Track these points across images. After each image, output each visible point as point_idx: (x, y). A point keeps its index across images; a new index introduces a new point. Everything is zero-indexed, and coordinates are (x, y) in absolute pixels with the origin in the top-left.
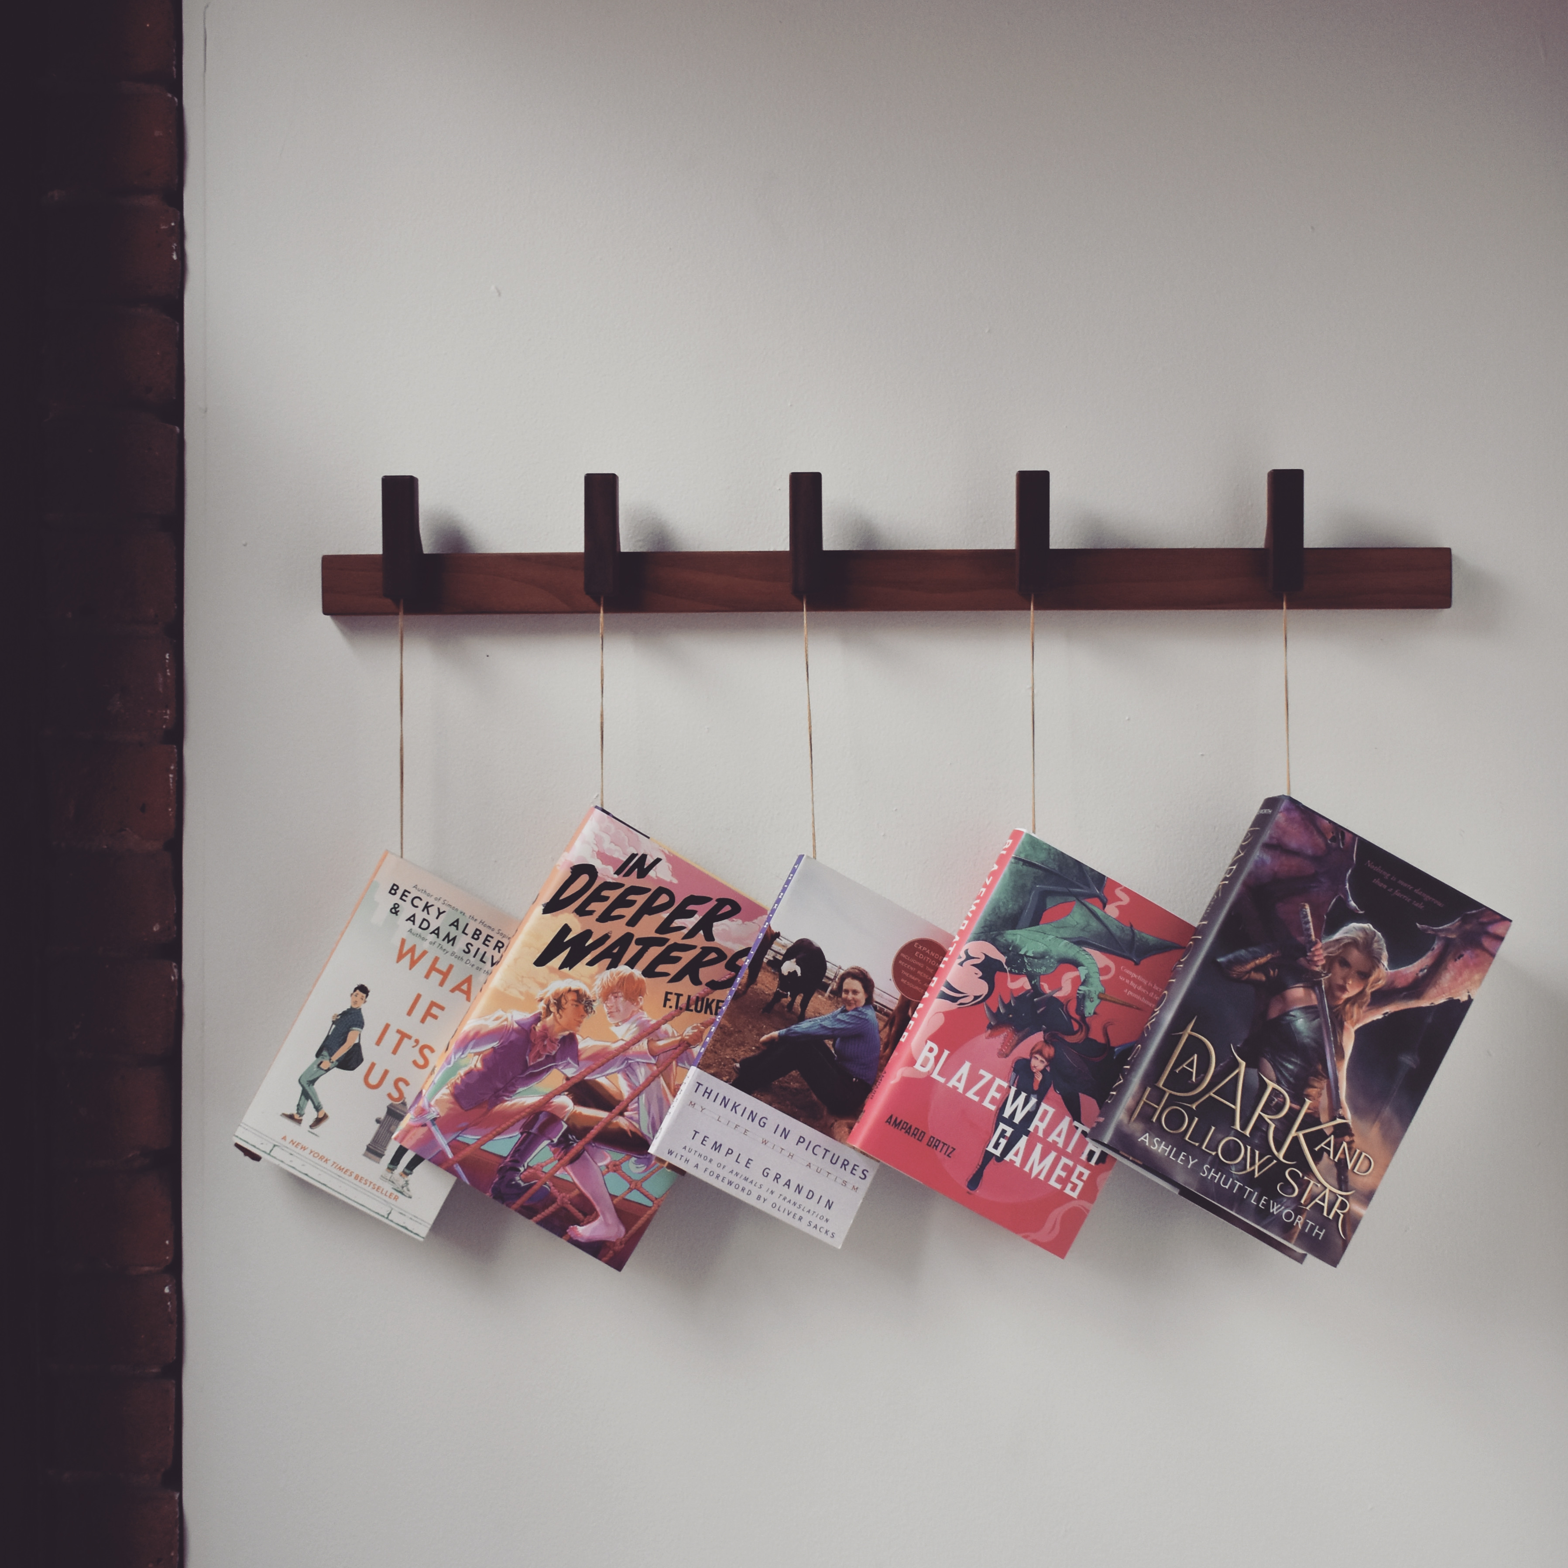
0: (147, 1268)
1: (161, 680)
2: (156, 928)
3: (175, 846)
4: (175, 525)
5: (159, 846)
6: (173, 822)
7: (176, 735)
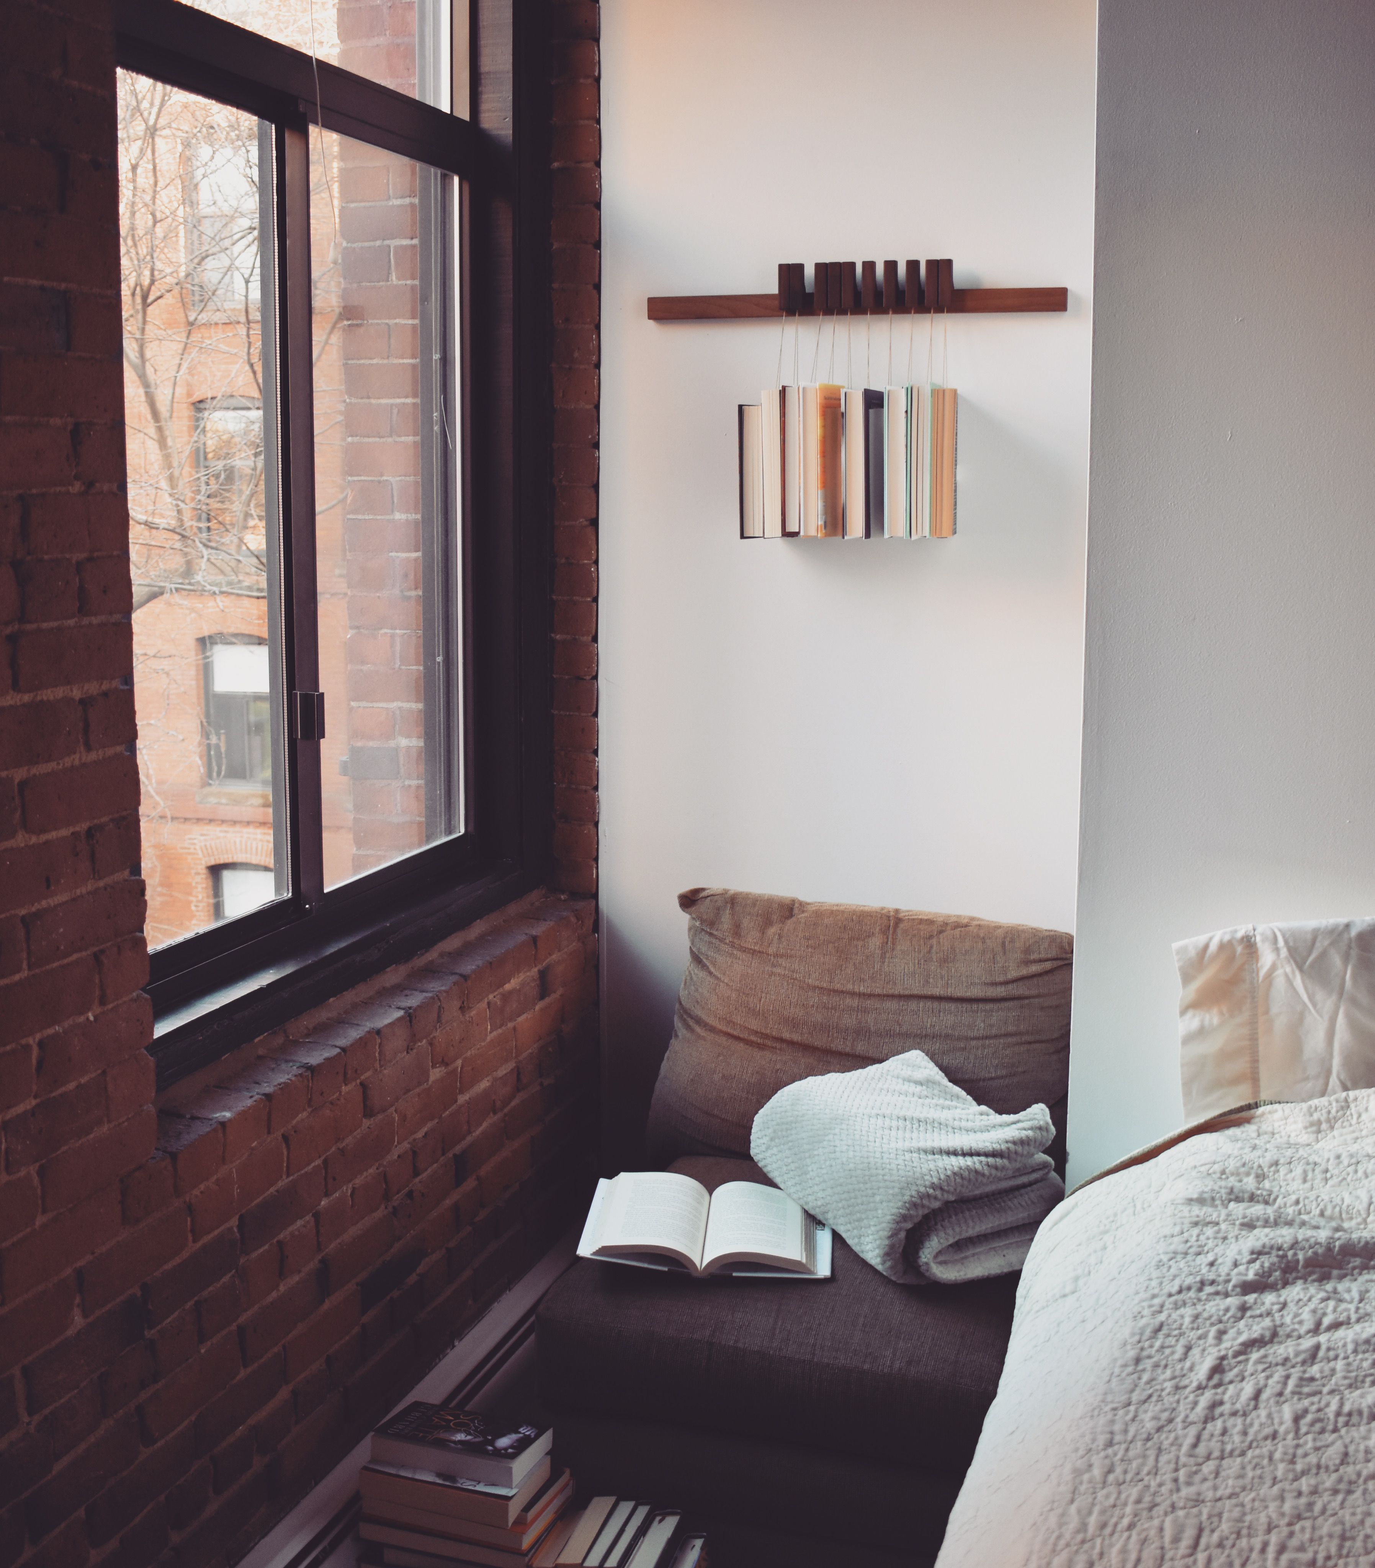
0: (586, 561)
1: (591, 345)
3: (597, 407)
4: (598, 287)
5: (591, 407)
6: (596, 398)
7: (598, 365)
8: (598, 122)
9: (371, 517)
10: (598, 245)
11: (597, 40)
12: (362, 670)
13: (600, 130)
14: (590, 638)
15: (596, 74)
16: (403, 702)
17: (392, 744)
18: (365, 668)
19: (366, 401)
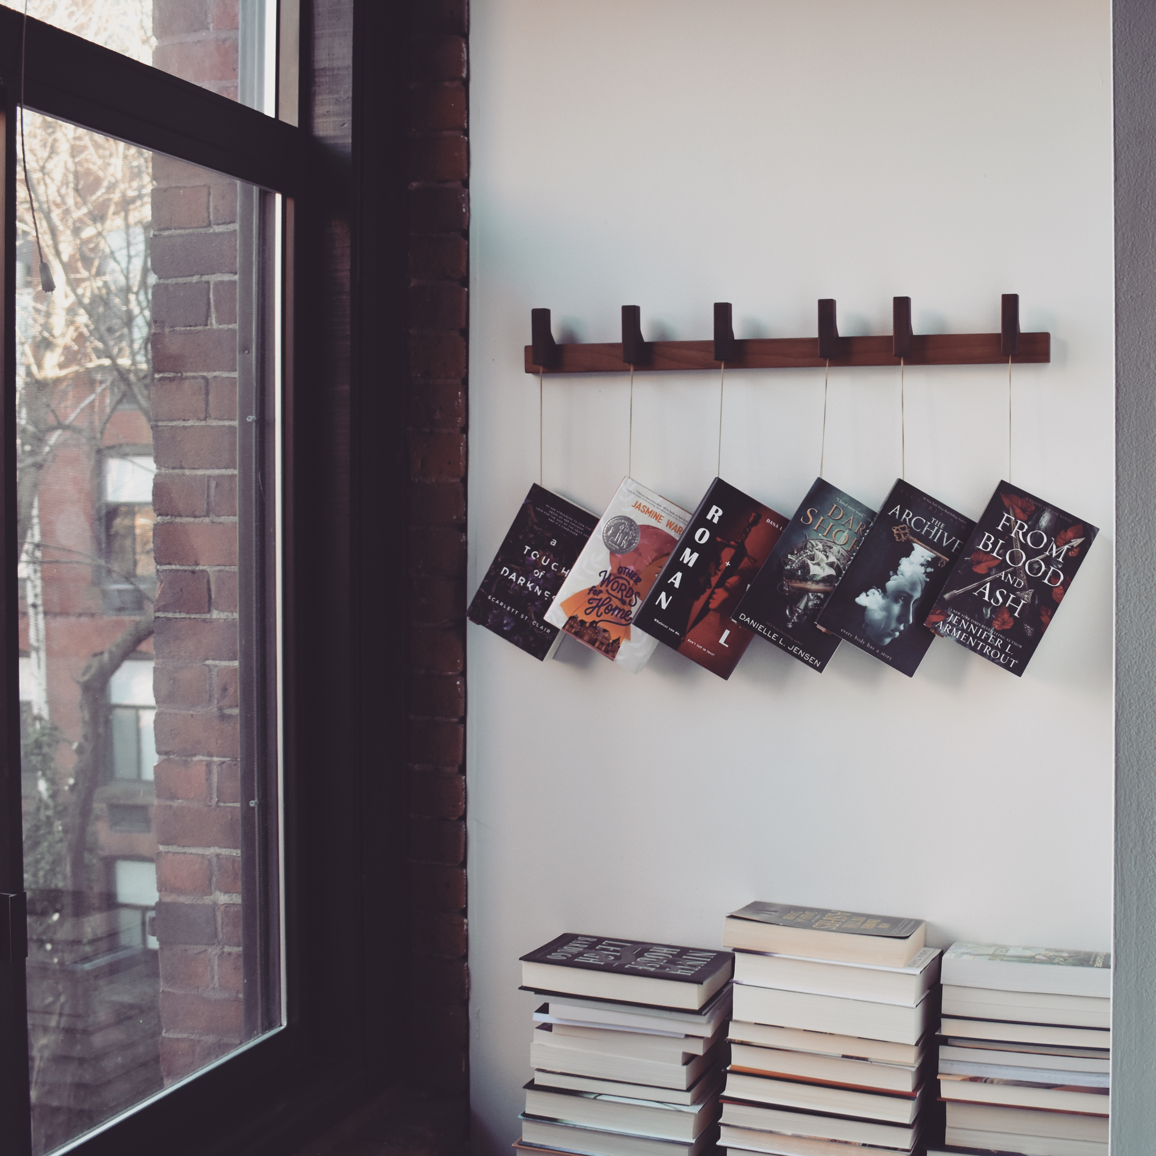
0: (450, 673)
1: (456, 404)
2: (455, 518)
3: (464, 480)
4: (465, 333)
5: (457, 480)
6: (463, 469)
7: (465, 429)
8: (467, 133)
9: (183, 615)
10: (465, 281)
11: (466, 36)
12: (171, 806)
13: (468, 142)
14: (456, 769)
15: (464, 75)
16: (220, 847)
17: (207, 900)
18: (176, 803)
19: (178, 471)
